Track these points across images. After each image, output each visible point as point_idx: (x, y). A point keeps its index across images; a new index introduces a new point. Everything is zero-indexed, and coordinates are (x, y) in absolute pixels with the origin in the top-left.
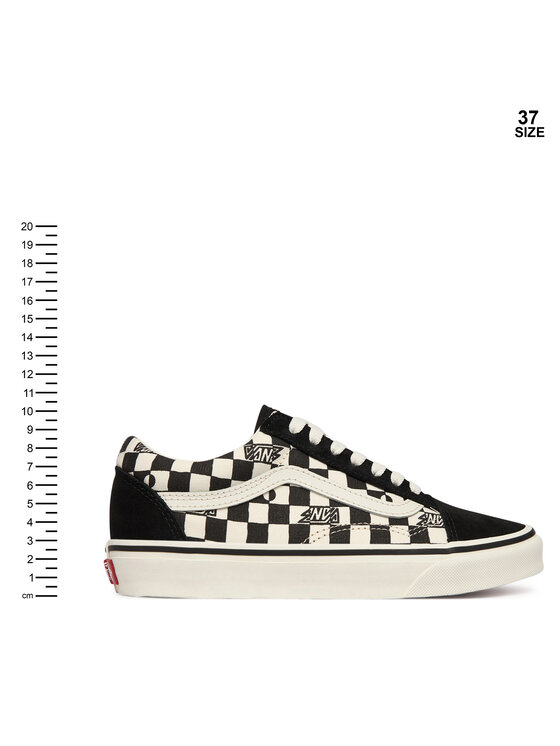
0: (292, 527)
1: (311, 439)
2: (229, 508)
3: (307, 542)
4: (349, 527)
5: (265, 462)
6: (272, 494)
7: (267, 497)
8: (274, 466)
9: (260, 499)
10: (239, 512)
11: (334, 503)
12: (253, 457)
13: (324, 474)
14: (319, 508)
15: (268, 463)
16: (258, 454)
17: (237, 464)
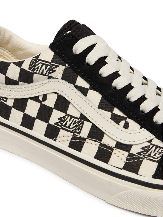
0: (49, 126)
1: (87, 61)
2: (15, 99)
3: (55, 140)
4: (84, 139)
5: (42, 74)
6: (45, 97)
7: (41, 98)
8: (50, 78)
9: (36, 99)
10: (20, 104)
11: (83, 117)
12: (34, 70)
13: (84, 91)
14: (72, 117)
15: (45, 75)
16: (38, 68)
17: (22, 71)
